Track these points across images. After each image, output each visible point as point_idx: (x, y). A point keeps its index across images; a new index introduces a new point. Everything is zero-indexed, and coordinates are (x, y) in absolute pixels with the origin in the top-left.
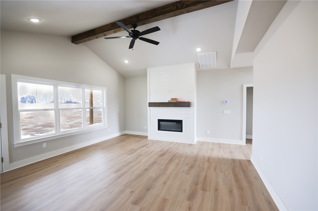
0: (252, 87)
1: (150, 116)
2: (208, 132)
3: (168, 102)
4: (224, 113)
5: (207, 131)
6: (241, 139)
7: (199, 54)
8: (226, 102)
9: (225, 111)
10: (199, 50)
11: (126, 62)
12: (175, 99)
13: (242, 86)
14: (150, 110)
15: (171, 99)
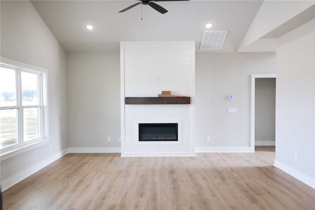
0: (275, 79)
1: (125, 119)
2: (209, 139)
3: (157, 96)
4: (229, 112)
5: (206, 138)
6: (250, 145)
7: (207, 31)
8: (231, 97)
9: (229, 109)
10: (209, 26)
11: (90, 27)
12: (169, 92)
13: (250, 77)
14: (125, 109)
15: (162, 92)
